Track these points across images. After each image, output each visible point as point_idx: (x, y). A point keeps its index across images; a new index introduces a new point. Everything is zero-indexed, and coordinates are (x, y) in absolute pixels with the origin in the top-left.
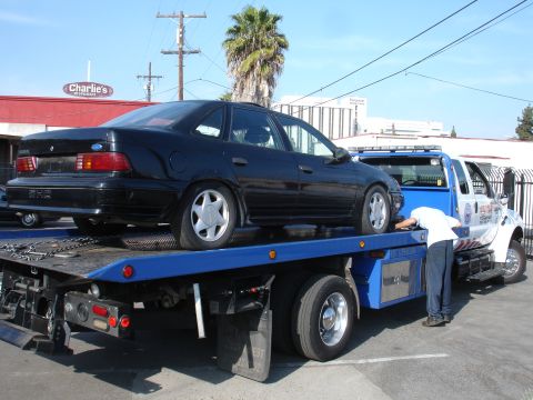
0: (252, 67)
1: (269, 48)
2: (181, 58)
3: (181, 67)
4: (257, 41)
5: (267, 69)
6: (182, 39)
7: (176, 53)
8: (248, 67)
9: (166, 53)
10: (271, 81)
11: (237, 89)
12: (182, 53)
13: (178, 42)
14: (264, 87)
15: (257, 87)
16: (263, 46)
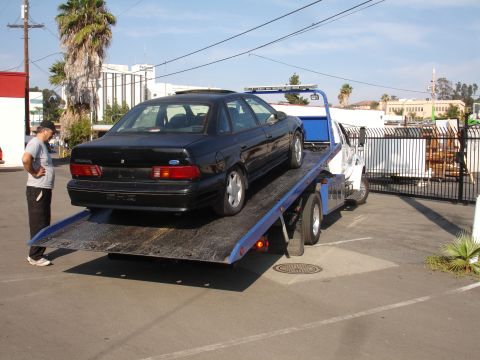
0: (84, 41)
1: (99, 23)
2: (26, 31)
3: (26, 39)
4: (89, 17)
5: (97, 43)
6: (27, 15)
7: (22, 27)
8: (80, 40)
9: (12, 27)
10: (100, 53)
11: (70, 59)
12: (27, 27)
13: (23, 16)
14: (96, 58)
15: (89, 58)
16: (95, 22)
